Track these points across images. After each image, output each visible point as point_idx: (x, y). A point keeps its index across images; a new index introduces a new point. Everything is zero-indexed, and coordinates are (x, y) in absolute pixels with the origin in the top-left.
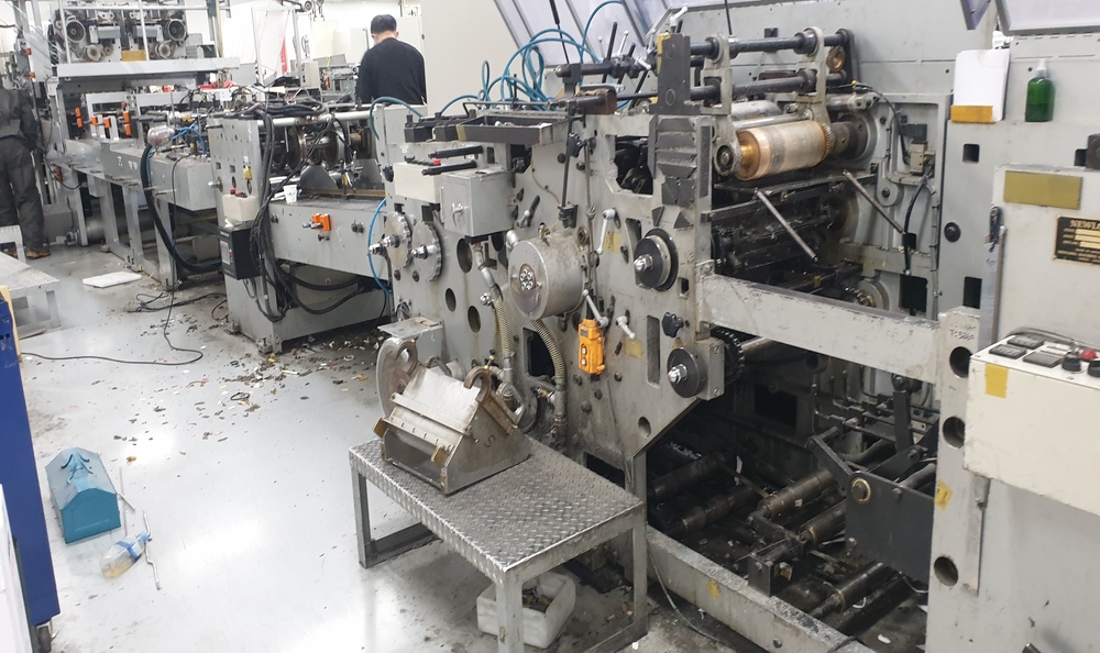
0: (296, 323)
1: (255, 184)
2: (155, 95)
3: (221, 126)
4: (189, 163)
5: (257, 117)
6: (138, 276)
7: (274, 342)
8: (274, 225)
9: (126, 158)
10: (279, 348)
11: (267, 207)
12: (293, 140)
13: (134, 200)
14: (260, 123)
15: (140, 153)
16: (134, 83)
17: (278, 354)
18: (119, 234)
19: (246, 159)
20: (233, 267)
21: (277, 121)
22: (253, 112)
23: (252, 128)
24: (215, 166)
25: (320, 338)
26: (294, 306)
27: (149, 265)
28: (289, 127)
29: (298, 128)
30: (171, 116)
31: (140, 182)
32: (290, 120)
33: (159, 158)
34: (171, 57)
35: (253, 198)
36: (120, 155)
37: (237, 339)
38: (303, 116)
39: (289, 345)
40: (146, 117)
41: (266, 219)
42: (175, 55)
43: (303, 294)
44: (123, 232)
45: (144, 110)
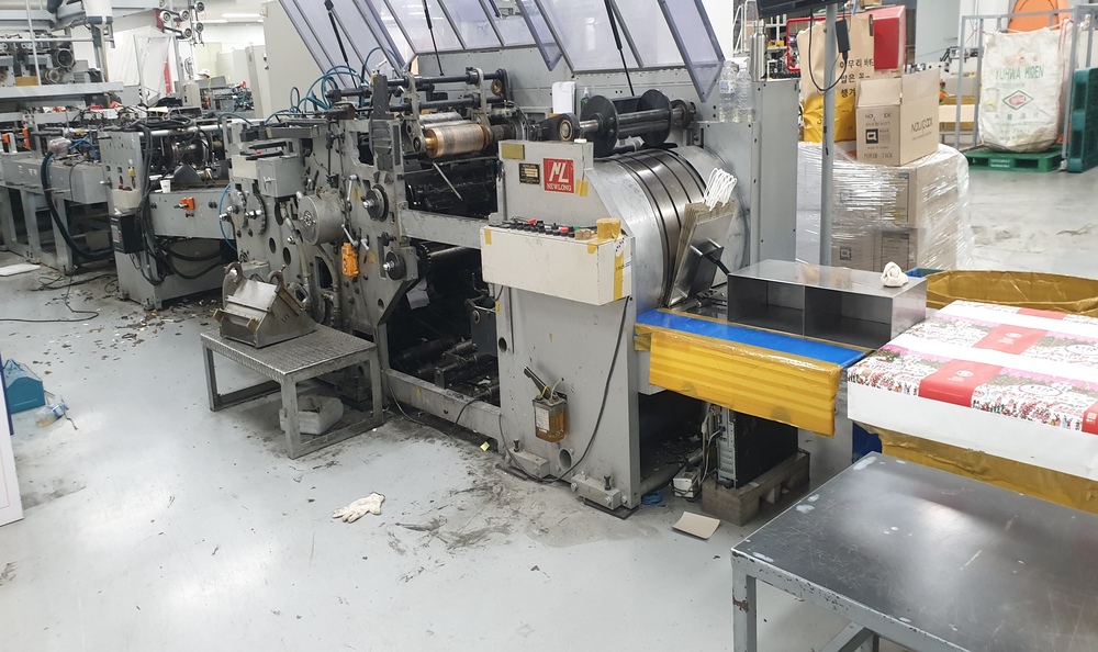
0: (172, 287)
1: (138, 181)
2: (48, 115)
3: (110, 138)
4: (83, 167)
5: (139, 130)
6: (38, 267)
7: (154, 300)
8: (153, 210)
9: (26, 166)
10: (160, 306)
11: (148, 197)
12: (168, 147)
13: (31, 205)
14: (141, 134)
15: (40, 161)
16: (28, 105)
17: (159, 310)
18: (17, 234)
19: (131, 161)
20: (122, 245)
21: (153, 133)
22: (136, 126)
23: (134, 138)
24: (105, 169)
25: (192, 299)
26: (171, 273)
27: (48, 258)
28: (164, 137)
29: (171, 138)
30: (66, 131)
31: (41, 185)
32: (165, 132)
33: (56, 165)
34: (61, 82)
35: (136, 191)
36: (20, 164)
37: (127, 304)
38: (175, 129)
39: (168, 304)
40: (43, 132)
41: (147, 207)
42: (65, 79)
43: (177, 264)
44: (22, 233)
45: (41, 127)
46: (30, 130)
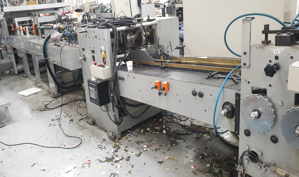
1: (108, 60)
3: (86, 31)
8: (120, 82)
9: (35, 44)
11: (117, 71)
13: (37, 60)
14: (111, 30)
15: (42, 42)
17: (120, 139)
19: (103, 48)
20: (98, 100)
24: (81, 50)
36: (32, 43)
39: (124, 134)
46: (36, 26)
